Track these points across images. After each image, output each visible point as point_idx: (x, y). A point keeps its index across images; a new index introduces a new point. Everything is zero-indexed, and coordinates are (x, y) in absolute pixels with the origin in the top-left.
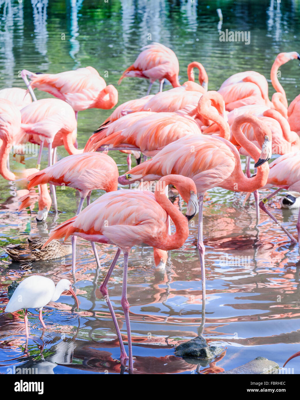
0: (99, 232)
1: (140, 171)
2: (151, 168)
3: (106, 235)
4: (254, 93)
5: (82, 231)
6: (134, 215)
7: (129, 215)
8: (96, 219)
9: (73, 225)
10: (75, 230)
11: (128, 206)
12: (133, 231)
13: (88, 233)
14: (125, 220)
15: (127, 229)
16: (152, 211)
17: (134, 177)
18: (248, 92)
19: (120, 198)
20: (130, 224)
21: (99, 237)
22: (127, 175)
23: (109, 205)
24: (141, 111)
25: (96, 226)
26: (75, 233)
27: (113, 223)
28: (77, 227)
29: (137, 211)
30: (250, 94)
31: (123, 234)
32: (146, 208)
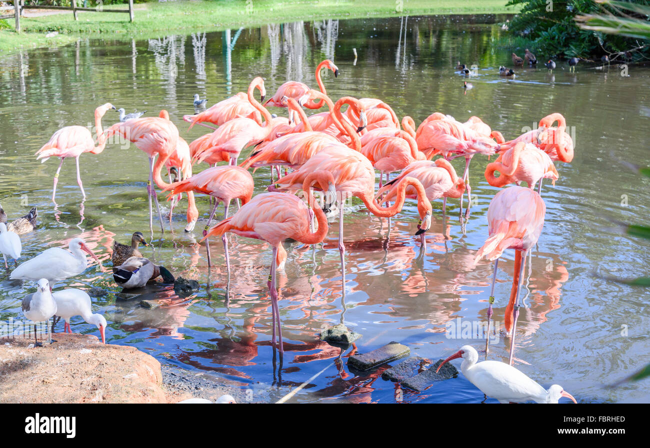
0: (251, 229)
1: (288, 181)
2: (299, 177)
3: (258, 231)
4: (386, 117)
5: (237, 228)
6: (280, 214)
7: (277, 213)
8: (249, 216)
9: (230, 223)
10: (231, 228)
11: (276, 206)
12: (280, 227)
13: (242, 230)
14: (273, 218)
15: (275, 225)
16: (296, 210)
17: (283, 186)
18: (381, 117)
19: (269, 199)
20: (278, 221)
21: (251, 233)
22: (276, 185)
23: (261, 204)
24: (292, 133)
25: (249, 223)
26: (231, 230)
27: (264, 221)
28: (233, 224)
29: (284, 210)
30: (383, 118)
31: (271, 230)
32: (291, 207)
